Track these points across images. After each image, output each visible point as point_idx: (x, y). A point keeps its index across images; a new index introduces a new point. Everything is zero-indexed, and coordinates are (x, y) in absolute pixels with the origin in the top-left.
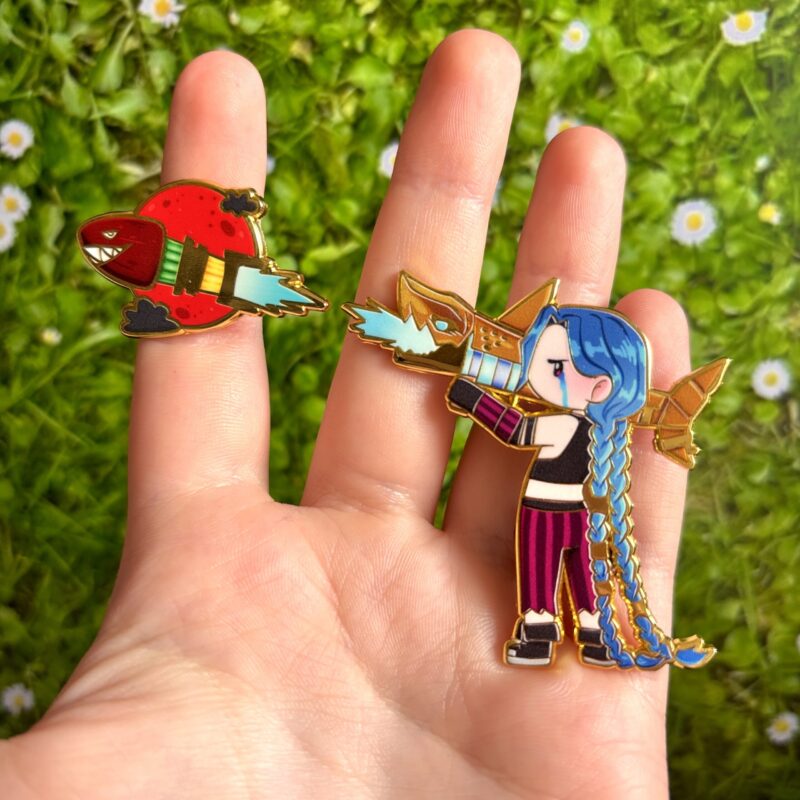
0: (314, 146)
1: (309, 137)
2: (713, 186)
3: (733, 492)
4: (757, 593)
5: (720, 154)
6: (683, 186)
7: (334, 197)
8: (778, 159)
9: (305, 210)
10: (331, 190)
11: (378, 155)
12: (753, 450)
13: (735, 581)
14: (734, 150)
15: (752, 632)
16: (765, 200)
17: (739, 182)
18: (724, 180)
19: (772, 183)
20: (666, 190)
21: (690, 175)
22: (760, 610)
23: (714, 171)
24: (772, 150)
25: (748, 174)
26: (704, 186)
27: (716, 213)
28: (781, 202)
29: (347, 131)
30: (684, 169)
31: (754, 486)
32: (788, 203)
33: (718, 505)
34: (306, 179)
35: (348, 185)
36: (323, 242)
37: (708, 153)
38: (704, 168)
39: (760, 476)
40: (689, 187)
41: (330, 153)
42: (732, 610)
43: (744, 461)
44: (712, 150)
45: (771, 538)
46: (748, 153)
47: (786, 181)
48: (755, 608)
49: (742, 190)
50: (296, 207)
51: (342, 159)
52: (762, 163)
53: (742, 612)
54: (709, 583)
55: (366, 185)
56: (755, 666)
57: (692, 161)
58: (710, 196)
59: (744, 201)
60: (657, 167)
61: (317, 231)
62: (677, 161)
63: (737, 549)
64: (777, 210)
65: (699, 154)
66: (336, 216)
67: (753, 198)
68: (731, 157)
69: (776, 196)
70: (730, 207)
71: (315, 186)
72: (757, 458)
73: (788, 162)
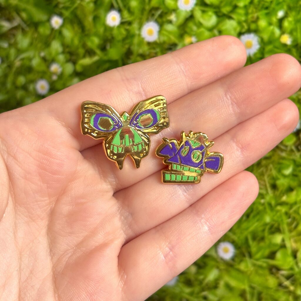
0: (79, 12)
1: (76, 8)
2: (257, 26)
3: (274, 179)
4: (290, 231)
5: (260, 10)
6: (242, 27)
7: (88, 36)
8: (289, 12)
9: (76, 42)
10: (86, 33)
11: (105, 16)
12: (283, 158)
13: (279, 225)
14: (267, 8)
15: (289, 251)
16: (283, 33)
17: (270, 24)
18: (263, 23)
19: (286, 24)
20: (235, 29)
21: (246, 21)
22: (292, 240)
23: (258, 18)
24: (285, 7)
25: (274, 20)
26: (253, 26)
27: (260, 40)
28: (291, 33)
29: (92, 5)
30: (243, 18)
31: (285, 176)
32: (295, 34)
33: (268, 185)
34: (76, 28)
35: (94, 30)
36: (84, 57)
37: (254, 10)
38: (253, 17)
39: (288, 171)
40: (246, 27)
41: (85, 16)
42: (278, 239)
43: (279, 163)
44: (256, 8)
45: (295, 203)
46: (274, 9)
47: (293, 23)
48: (290, 239)
49: (271, 28)
50: (72, 40)
51: (90, 19)
52: (281, 14)
53: (283, 240)
54: (266, 224)
55: (101, 30)
56: (292, 269)
57: (247, 14)
58: (256, 31)
59: (273, 33)
60: (230, 18)
61: (81, 51)
62: (240, 14)
63: (279, 208)
64: (290, 37)
65: (250, 11)
66: (89, 44)
67: (277, 32)
68: (265, 11)
69: (289, 30)
70: (266, 37)
71: (80, 31)
72: (286, 162)
73: (294, 13)
